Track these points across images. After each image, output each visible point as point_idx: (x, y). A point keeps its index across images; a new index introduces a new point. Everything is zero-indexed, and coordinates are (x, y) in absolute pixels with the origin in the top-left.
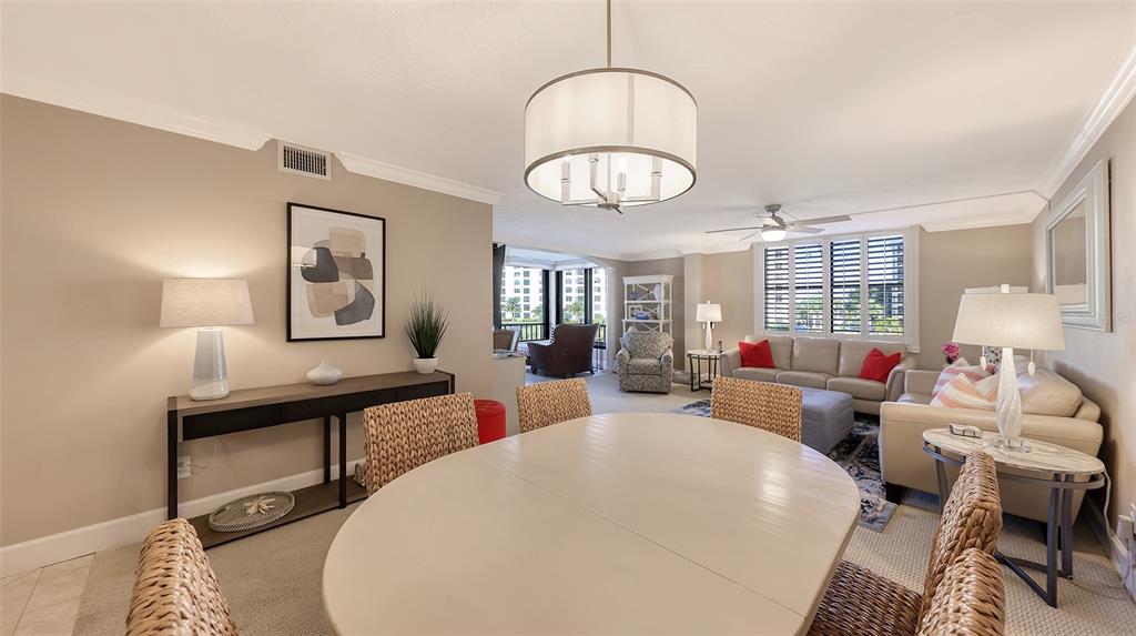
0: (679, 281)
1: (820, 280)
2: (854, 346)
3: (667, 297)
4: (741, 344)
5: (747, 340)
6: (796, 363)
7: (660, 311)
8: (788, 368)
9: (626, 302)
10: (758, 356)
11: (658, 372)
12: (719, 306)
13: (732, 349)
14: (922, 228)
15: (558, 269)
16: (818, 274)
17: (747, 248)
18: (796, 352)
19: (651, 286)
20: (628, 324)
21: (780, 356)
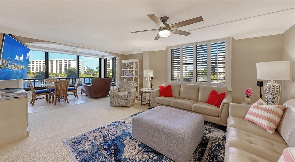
0: (141, 61)
1: (192, 61)
2: (205, 89)
3: (137, 67)
4: (160, 86)
5: (163, 85)
6: (181, 95)
7: (134, 73)
8: (178, 97)
9: (123, 69)
10: (166, 92)
11: (126, 98)
12: (153, 71)
13: (157, 89)
14: (233, 38)
15: (105, 58)
16: (191, 59)
17: (165, 49)
18: (182, 90)
19: (132, 63)
20: (124, 78)
21: (175, 92)
